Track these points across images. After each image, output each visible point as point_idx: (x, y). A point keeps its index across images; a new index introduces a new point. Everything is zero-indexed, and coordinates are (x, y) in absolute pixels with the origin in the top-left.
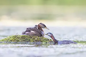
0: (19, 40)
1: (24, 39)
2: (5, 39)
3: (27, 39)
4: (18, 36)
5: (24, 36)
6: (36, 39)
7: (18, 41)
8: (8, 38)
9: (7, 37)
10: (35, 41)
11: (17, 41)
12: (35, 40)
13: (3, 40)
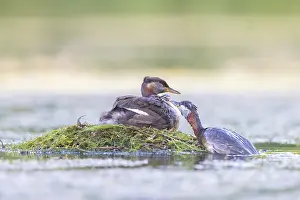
0: (88, 141)
1: (107, 140)
2: (40, 139)
3: (118, 140)
4: (87, 129)
5: (107, 130)
6: (149, 139)
7: (86, 145)
8: (51, 137)
9: (45, 134)
10: (147, 146)
11: (82, 147)
12: (149, 142)
13: (30, 145)
